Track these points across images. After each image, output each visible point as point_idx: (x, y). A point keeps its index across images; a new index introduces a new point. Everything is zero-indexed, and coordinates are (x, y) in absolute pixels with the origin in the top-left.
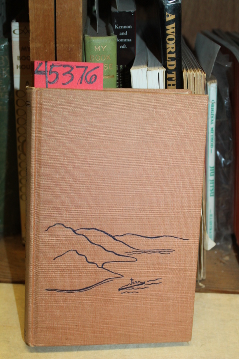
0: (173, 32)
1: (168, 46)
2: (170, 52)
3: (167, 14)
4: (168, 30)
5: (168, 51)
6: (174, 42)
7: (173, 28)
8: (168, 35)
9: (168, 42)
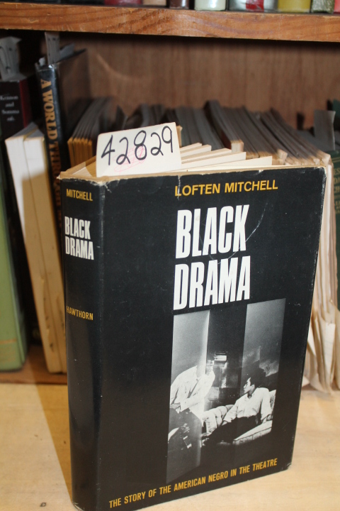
0: (50, 100)
1: (47, 114)
2: (50, 121)
3: (42, 81)
4: (44, 97)
5: (47, 119)
6: (52, 109)
7: (50, 95)
8: (45, 102)
9: (47, 110)
